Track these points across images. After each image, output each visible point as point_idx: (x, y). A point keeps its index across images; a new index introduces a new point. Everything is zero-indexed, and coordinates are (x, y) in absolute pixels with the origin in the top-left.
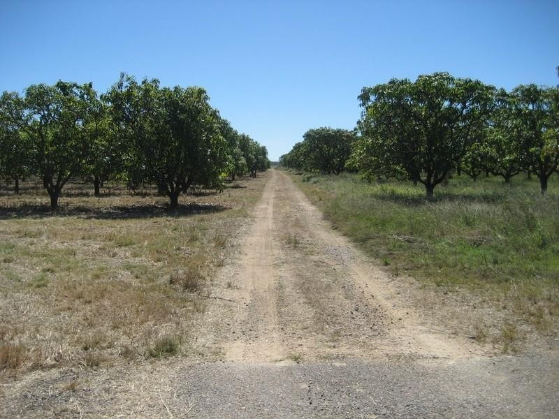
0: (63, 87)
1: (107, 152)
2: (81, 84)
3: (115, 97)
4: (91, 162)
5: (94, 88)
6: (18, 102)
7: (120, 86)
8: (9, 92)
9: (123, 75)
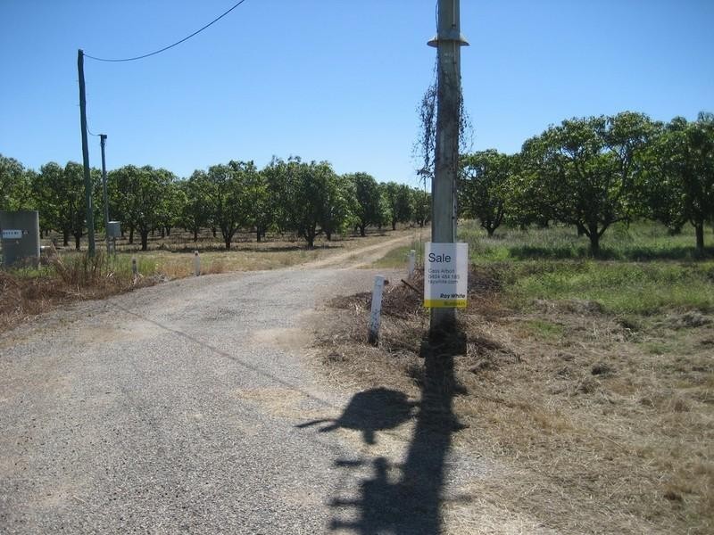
0: (234, 165)
1: (264, 210)
2: (246, 162)
3: (268, 173)
4: (253, 217)
5: (255, 164)
6: (205, 178)
7: (272, 164)
8: (198, 169)
9: (274, 157)
